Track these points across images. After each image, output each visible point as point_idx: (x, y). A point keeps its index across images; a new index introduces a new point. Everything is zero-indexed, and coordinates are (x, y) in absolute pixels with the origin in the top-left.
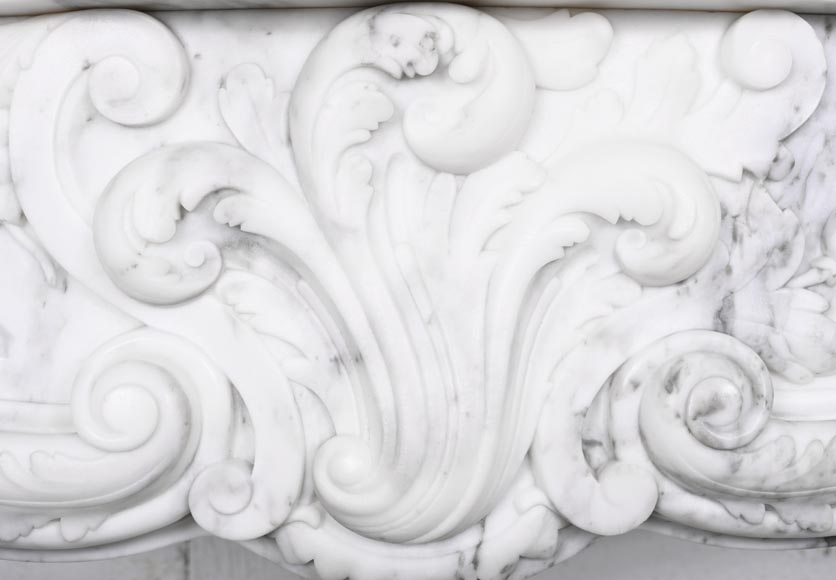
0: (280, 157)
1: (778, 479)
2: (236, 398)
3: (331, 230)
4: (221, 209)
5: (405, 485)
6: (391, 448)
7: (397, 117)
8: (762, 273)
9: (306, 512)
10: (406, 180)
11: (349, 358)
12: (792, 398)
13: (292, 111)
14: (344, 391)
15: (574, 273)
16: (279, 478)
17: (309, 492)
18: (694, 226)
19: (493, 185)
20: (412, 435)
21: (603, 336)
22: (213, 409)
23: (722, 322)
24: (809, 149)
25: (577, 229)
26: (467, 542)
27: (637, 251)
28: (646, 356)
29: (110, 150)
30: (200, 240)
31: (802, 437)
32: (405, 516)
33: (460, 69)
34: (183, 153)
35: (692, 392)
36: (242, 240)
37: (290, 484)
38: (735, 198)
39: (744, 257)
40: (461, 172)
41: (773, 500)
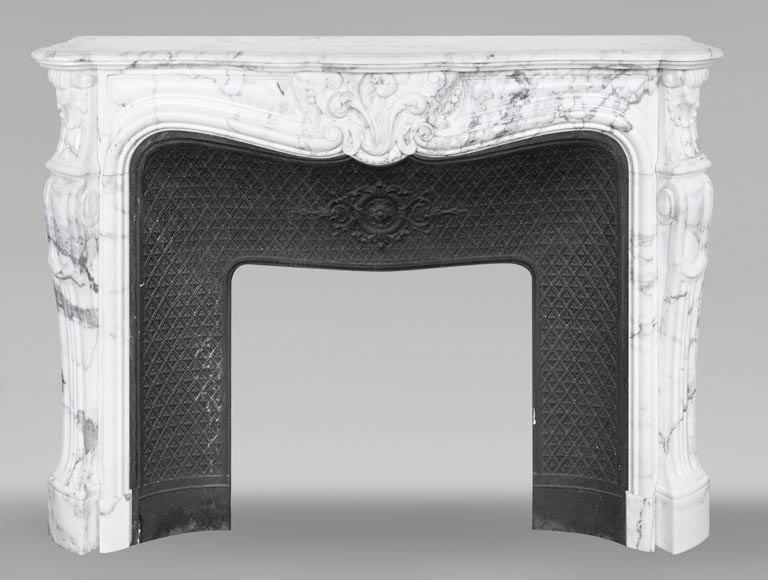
0: (357, 94)
1: (435, 146)
2: (350, 133)
3: (365, 108)
4: (349, 104)
5: (376, 147)
6: (374, 141)
7: (375, 89)
8: (434, 113)
9: (361, 151)
10: (377, 99)
11: (368, 127)
12: (440, 133)
13: (359, 88)
14: (367, 131)
15: (403, 114)
16: (357, 144)
17: (361, 148)
18: (422, 106)
19: (391, 99)
20: (377, 139)
21: (408, 123)
22: (346, 134)
23: (427, 121)
24: (442, 92)
25: (403, 107)
26: (386, 155)
27: (413, 110)
28: (414, 127)
29: (330, 93)
30: (345, 108)
31: (439, 139)
32: (376, 152)
33: (386, 82)
34: (342, 94)
35: (421, 132)
36: (351, 108)
37: (358, 146)
38: (429, 101)
39: (431, 110)
40: (386, 97)
41: (435, 149)
